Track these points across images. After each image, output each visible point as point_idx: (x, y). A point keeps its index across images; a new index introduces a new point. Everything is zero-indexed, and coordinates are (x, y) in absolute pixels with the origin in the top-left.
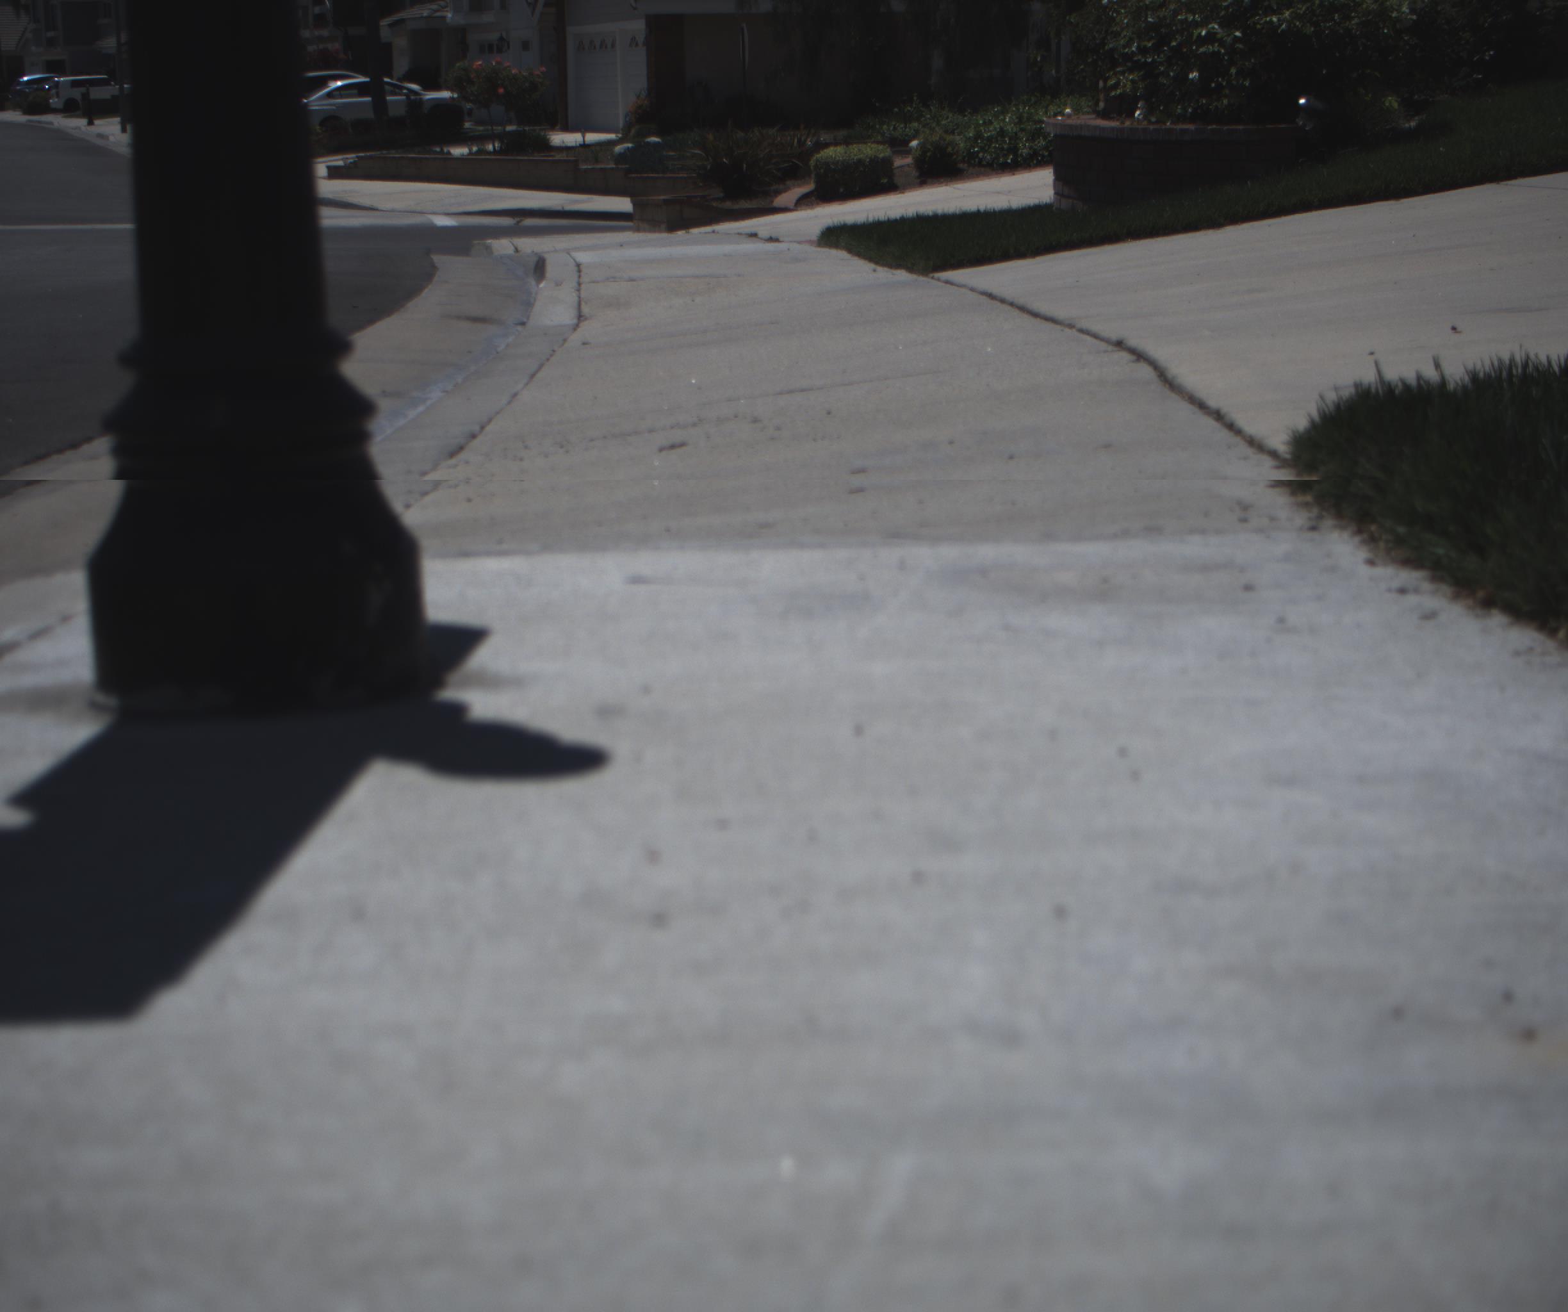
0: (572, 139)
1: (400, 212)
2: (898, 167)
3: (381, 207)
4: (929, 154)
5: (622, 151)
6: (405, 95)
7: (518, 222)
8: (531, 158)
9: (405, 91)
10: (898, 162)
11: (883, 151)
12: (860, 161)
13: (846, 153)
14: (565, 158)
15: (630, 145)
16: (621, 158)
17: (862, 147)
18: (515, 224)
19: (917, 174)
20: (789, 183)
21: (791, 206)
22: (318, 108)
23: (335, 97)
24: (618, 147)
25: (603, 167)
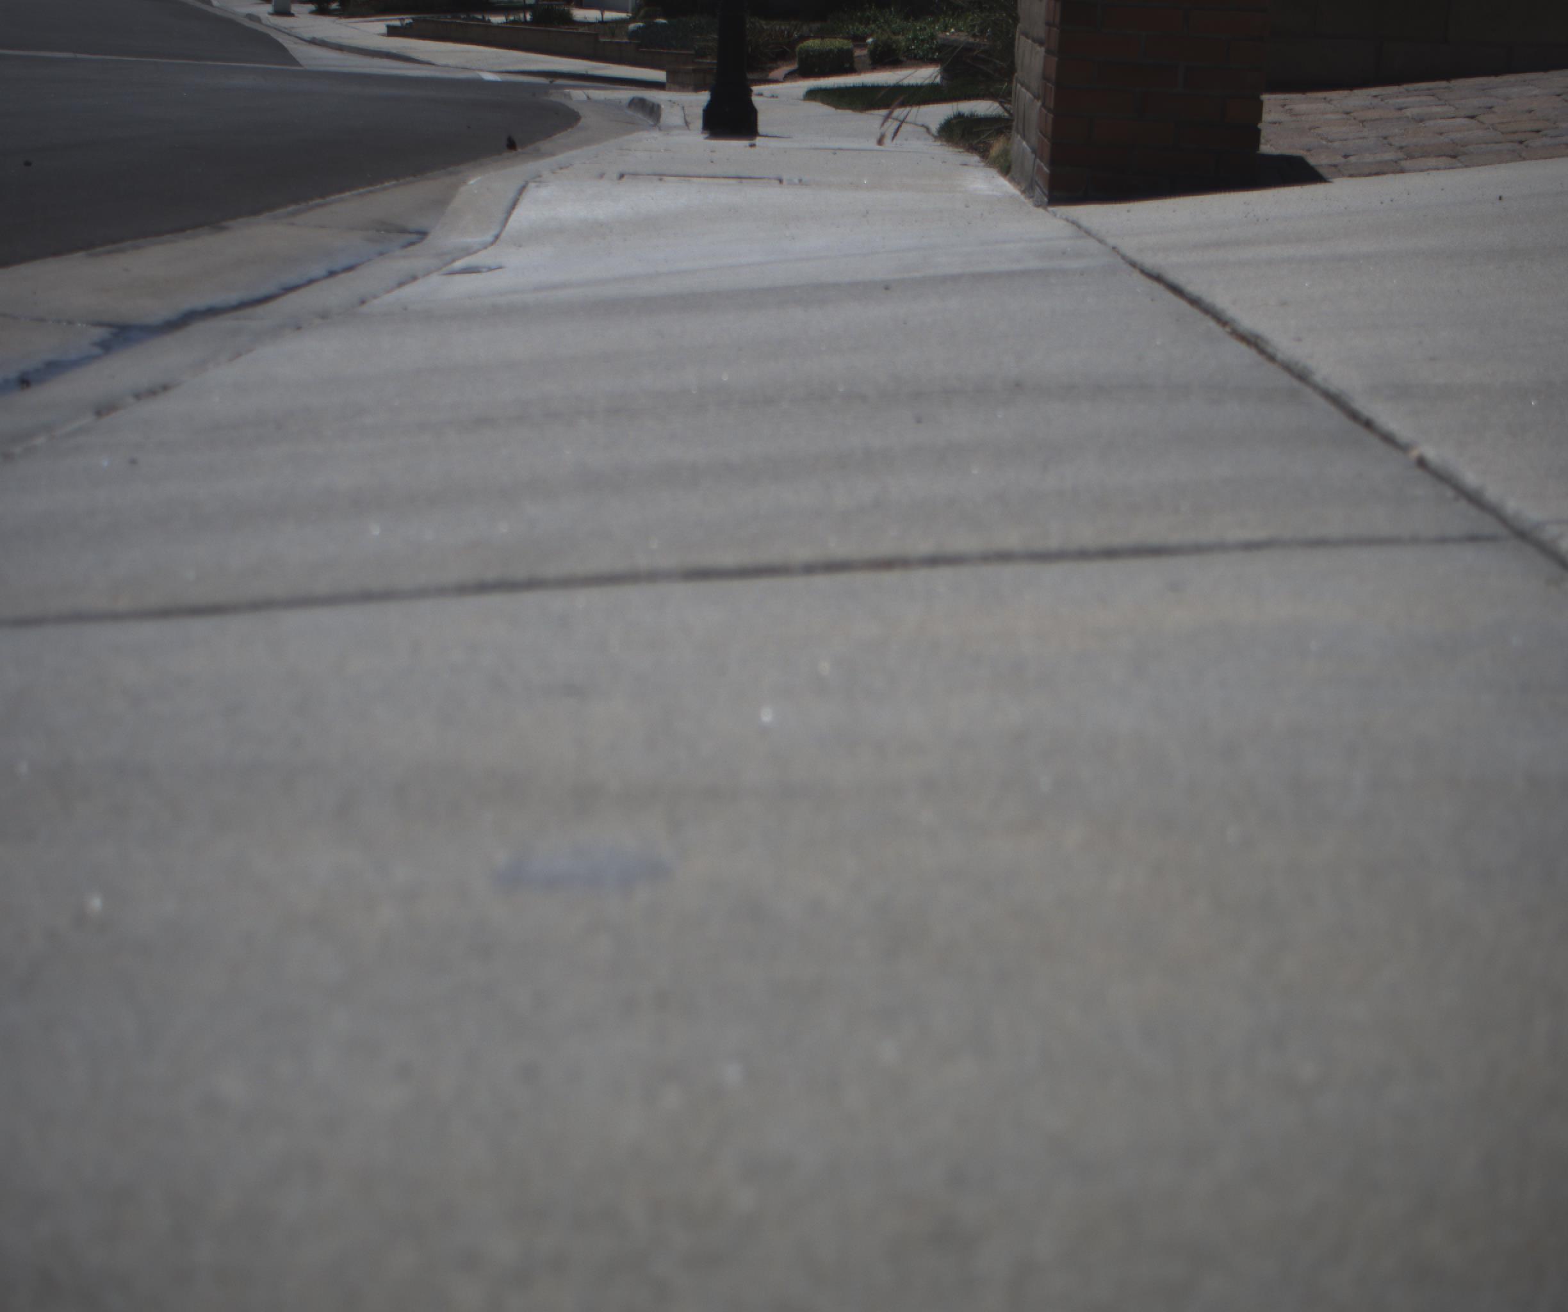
0: (593, 15)
1: (452, 67)
2: (859, 56)
3: (436, 62)
4: (880, 49)
5: (634, 28)
8: (558, 29)
10: (858, 53)
11: (847, 44)
12: (831, 51)
13: (821, 44)
14: (587, 31)
15: (641, 24)
16: (634, 34)
17: (833, 41)
19: (871, 62)
20: (779, 63)
21: (782, 80)
24: (632, 25)
25: (619, 41)
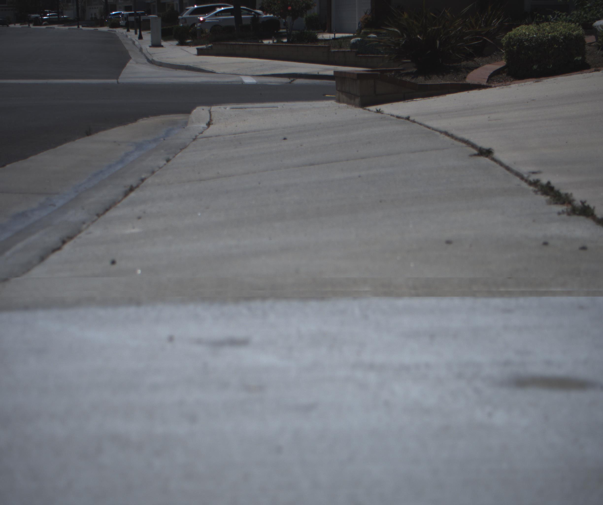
0: (328, 36)
1: (228, 74)
3: (217, 71)
6: (253, 15)
7: (292, 81)
8: (305, 45)
9: (253, 13)
11: (575, 29)
12: (554, 38)
13: (539, 30)
14: (323, 45)
15: (359, 39)
16: (354, 45)
18: (290, 83)
21: (485, 82)
22: (210, 21)
23: (219, 16)
24: (353, 39)
25: (344, 50)
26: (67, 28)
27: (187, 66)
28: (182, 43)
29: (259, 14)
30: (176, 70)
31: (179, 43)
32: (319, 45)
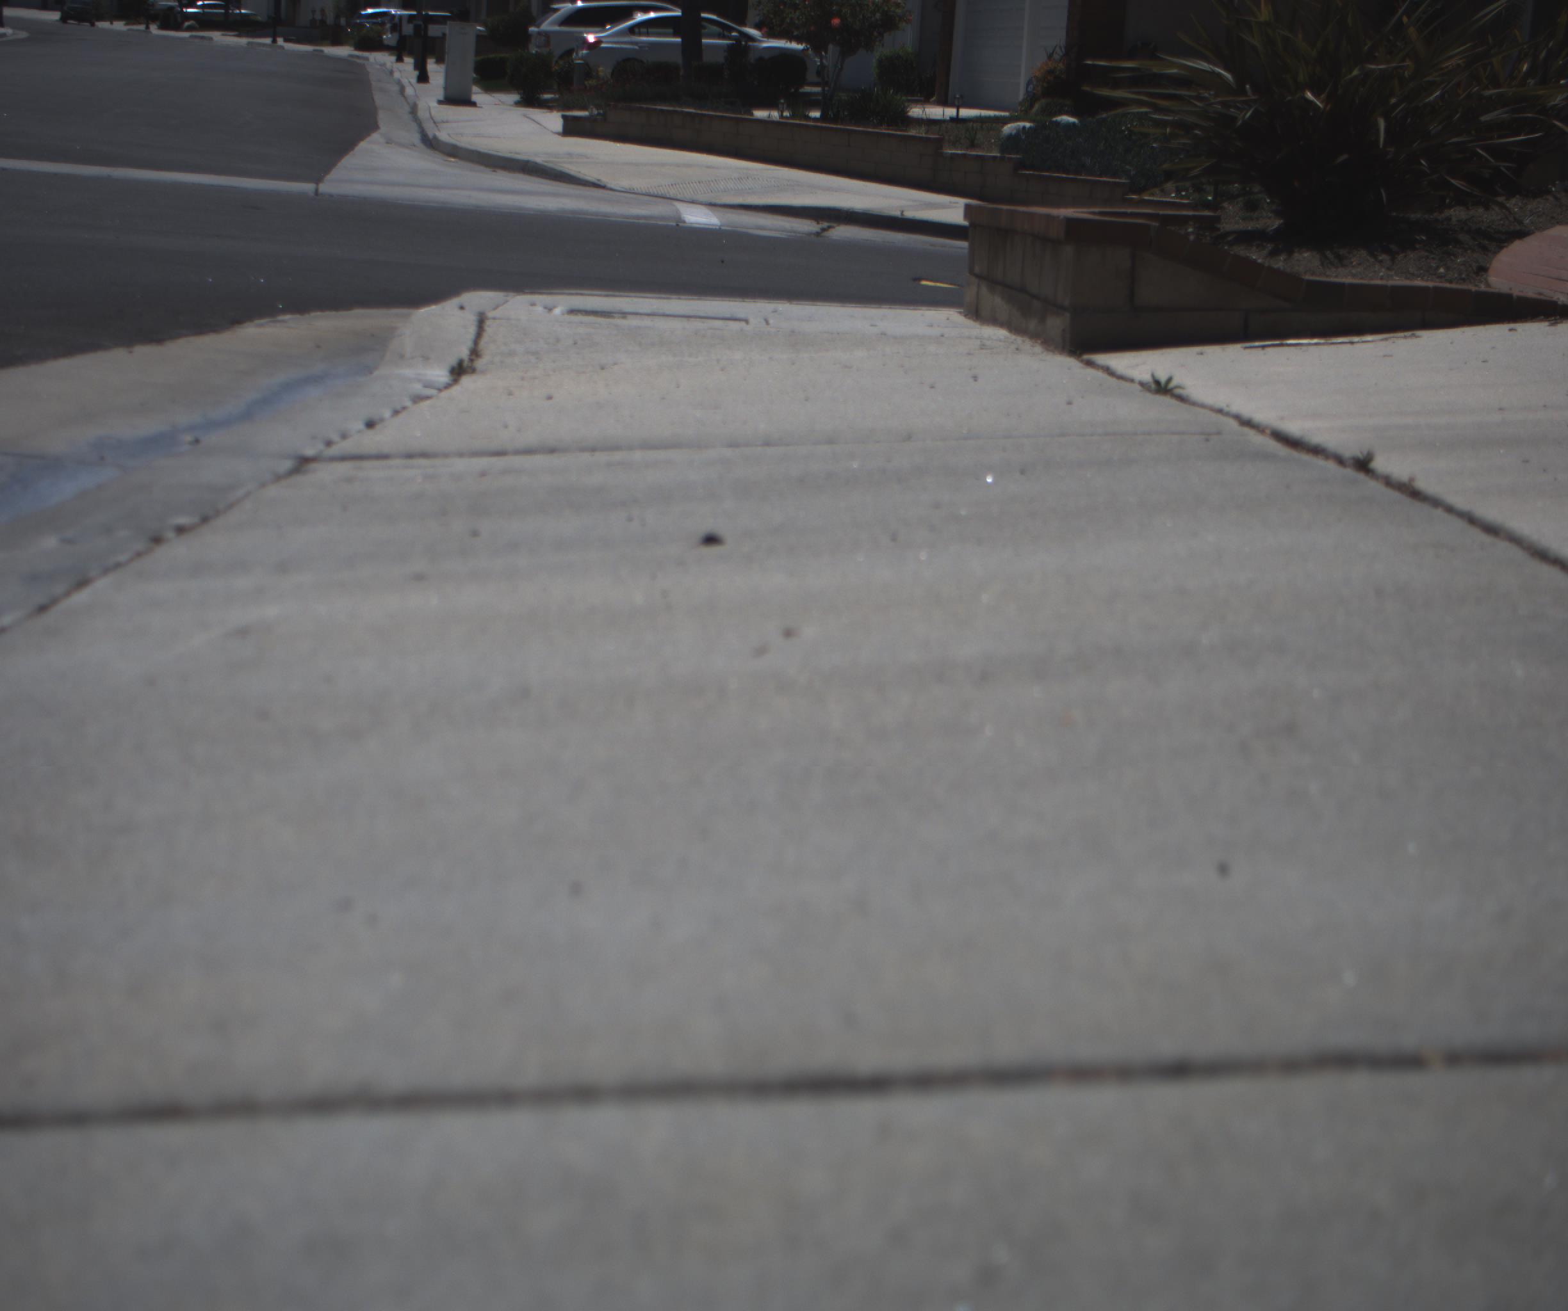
1: (642, 194)
5: (1014, 132)
6: (733, 39)
7: (824, 230)
8: (873, 130)
9: (734, 34)
18: (818, 234)
22: (614, 46)
23: (640, 34)
24: (1009, 125)
25: (980, 153)
26: (244, 41)
27: (528, 162)
28: (530, 100)
29: (751, 38)
30: (494, 171)
31: (521, 98)
32: (910, 134)
